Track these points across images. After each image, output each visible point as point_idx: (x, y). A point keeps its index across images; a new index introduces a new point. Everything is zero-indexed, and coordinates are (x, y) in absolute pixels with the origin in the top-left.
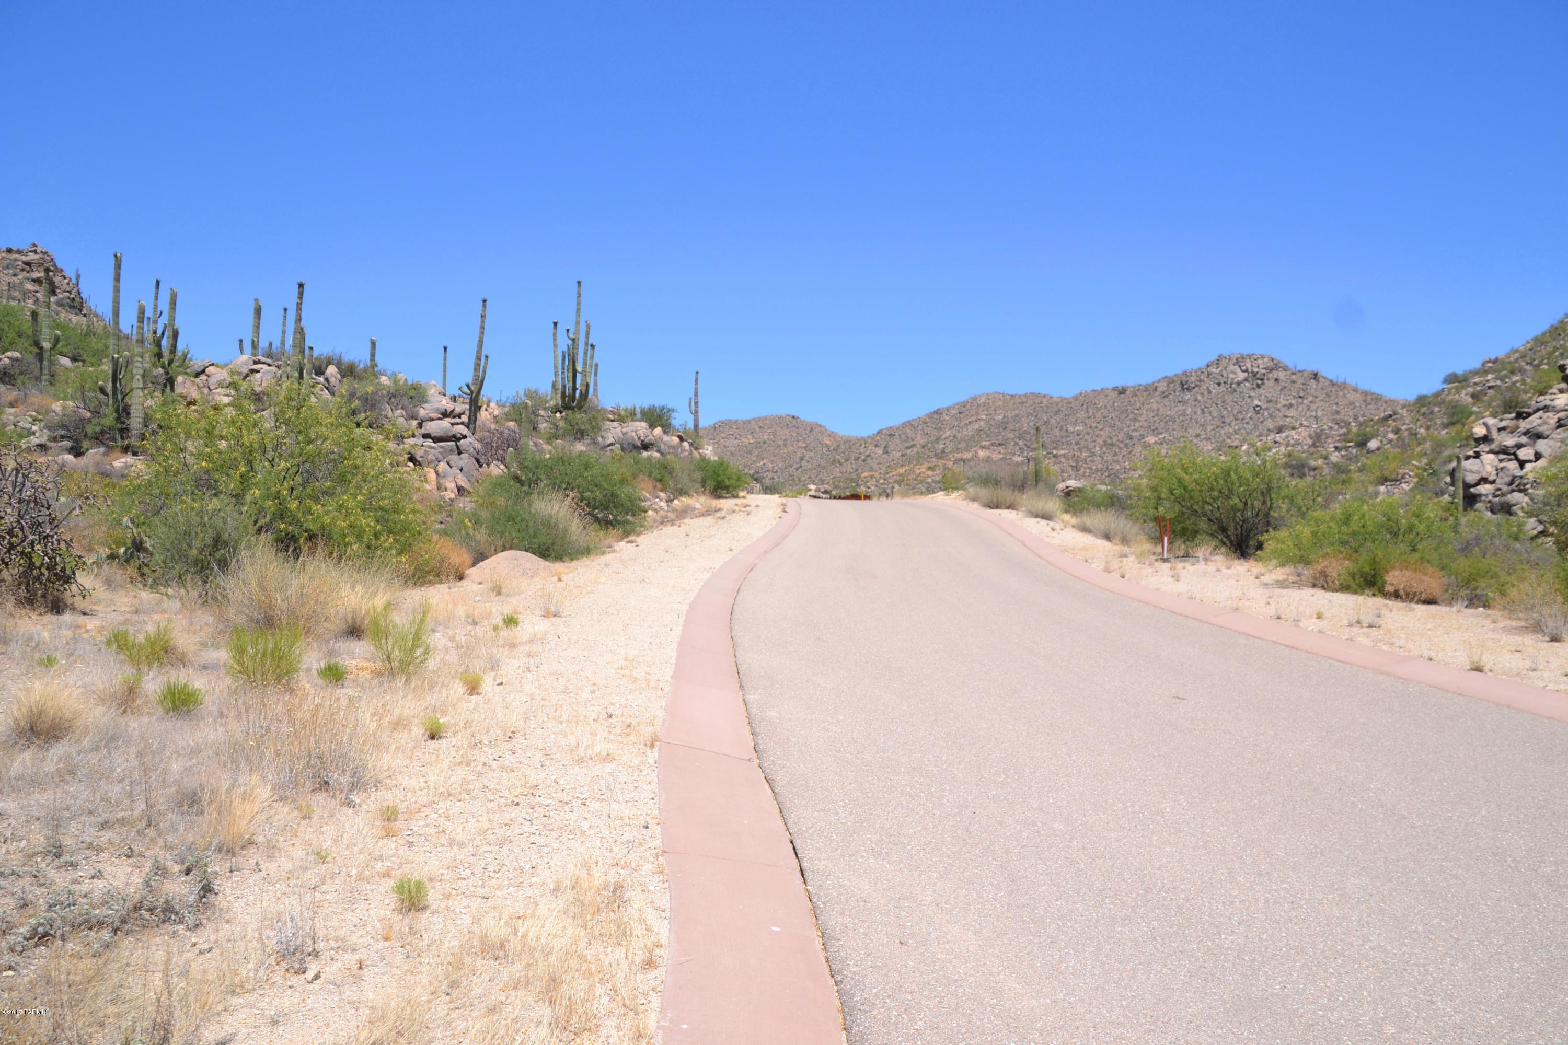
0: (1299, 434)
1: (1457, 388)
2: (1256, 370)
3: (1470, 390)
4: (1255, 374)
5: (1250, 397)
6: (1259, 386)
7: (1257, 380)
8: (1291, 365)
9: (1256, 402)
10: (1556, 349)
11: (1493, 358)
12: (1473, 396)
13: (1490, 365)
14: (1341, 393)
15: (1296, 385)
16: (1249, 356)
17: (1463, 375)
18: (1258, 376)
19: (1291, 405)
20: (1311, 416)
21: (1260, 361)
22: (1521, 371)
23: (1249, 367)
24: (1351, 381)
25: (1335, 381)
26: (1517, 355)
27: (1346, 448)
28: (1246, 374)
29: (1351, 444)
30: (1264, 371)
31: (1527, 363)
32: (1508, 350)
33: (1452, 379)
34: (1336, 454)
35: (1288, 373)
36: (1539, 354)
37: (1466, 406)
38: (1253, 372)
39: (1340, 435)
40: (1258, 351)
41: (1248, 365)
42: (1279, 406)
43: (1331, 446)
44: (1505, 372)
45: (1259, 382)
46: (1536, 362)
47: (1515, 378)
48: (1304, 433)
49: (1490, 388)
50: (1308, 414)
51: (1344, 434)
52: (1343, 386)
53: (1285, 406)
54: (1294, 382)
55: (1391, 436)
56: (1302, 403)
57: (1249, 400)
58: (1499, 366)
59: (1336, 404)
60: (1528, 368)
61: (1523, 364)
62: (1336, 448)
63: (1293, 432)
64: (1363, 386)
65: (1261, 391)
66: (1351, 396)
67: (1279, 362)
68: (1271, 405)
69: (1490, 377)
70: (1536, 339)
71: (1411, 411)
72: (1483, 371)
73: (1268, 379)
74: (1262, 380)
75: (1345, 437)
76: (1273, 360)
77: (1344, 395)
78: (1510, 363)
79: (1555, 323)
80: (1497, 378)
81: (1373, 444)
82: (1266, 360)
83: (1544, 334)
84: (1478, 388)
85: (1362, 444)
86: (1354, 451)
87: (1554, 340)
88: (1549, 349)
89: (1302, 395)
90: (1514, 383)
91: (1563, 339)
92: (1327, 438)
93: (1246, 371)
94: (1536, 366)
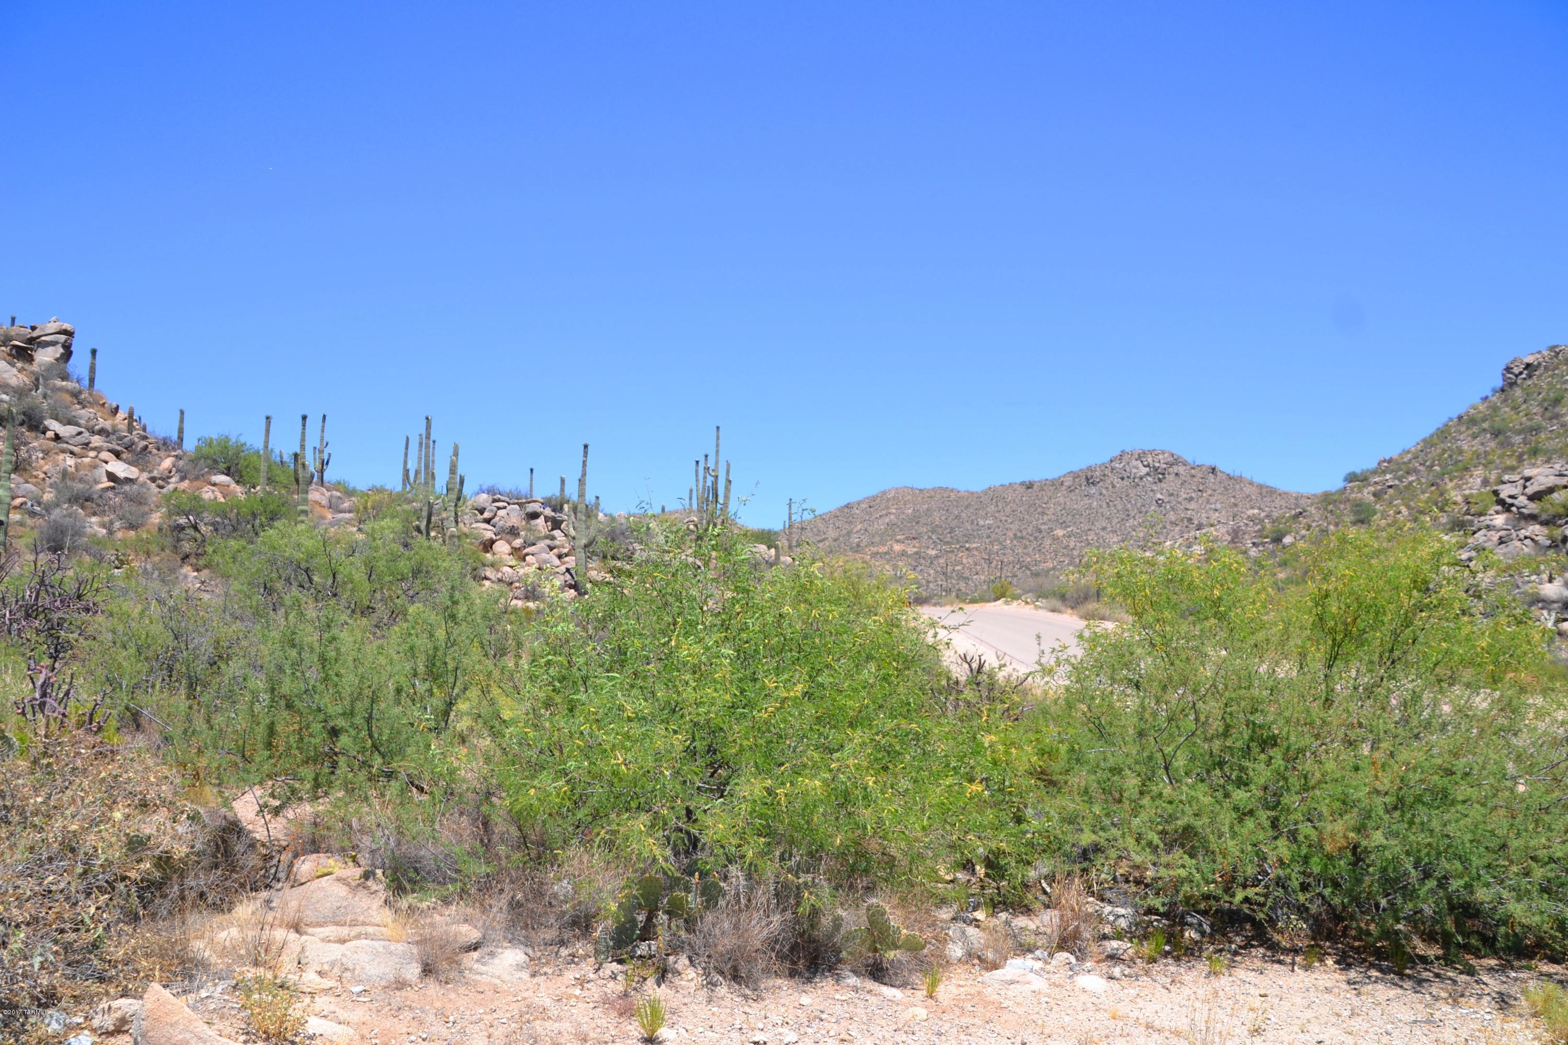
0: (1216, 530)
1: (1359, 487)
2: (1157, 465)
3: (1372, 489)
4: (1156, 469)
5: (1152, 490)
6: (1160, 480)
7: (1159, 474)
8: (1190, 460)
9: (1159, 496)
10: (1444, 451)
11: (1387, 458)
12: (1375, 495)
13: (1385, 464)
14: (1238, 486)
15: (1195, 479)
16: (1151, 452)
17: (1362, 473)
18: (1159, 471)
19: (1191, 499)
20: (1211, 509)
21: (1161, 457)
22: (1416, 471)
23: (1151, 462)
24: (1247, 475)
25: (1232, 475)
26: (1409, 456)
27: (1263, 544)
28: (1148, 469)
29: (1267, 540)
30: (1165, 466)
31: (1421, 464)
32: (1400, 451)
33: (1352, 478)
34: (1254, 549)
35: (1188, 467)
36: (1430, 456)
37: (1369, 504)
38: (1154, 467)
39: (1255, 532)
40: (1158, 447)
41: (1150, 460)
42: (1180, 499)
43: (1249, 542)
44: (1401, 473)
45: (1161, 476)
46: (1428, 463)
47: (1411, 478)
48: (1223, 530)
49: (1390, 487)
50: (1208, 506)
51: (1259, 531)
52: (1239, 480)
53: (1186, 499)
54: (1193, 476)
55: (1303, 532)
56: (1202, 496)
57: (1151, 494)
58: (1393, 466)
59: (1234, 497)
60: (1421, 468)
61: (1417, 465)
62: (1254, 544)
63: (1212, 529)
64: (1258, 480)
65: (1163, 485)
66: (1247, 490)
67: (1179, 457)
68: (1172, 498)
69: (1388, 476)
70: (1424, 440)
71: (1319, 509)
72: (1379, 471)
73: (1169, 474)
74: (1163, 474)
75: (1260, 533)
76: (1173, 455)
77: (1241, 489)
78: (1404, 463)
79: (1440, 426)
80: (1395, 478)
81: (1287, 540)
82: (1166, 455)
83: (1432, 436)
84: (1379, 488)
85: (1277, 540)
86: (1271, 546)
87: (1443, 442)
88: (1439, 451)
89: (1201, 488)
90: (1411, 483)
91: (1450, 442)
92: (1244, 534)
93: (1148, 466)
94: (1428, 467)
